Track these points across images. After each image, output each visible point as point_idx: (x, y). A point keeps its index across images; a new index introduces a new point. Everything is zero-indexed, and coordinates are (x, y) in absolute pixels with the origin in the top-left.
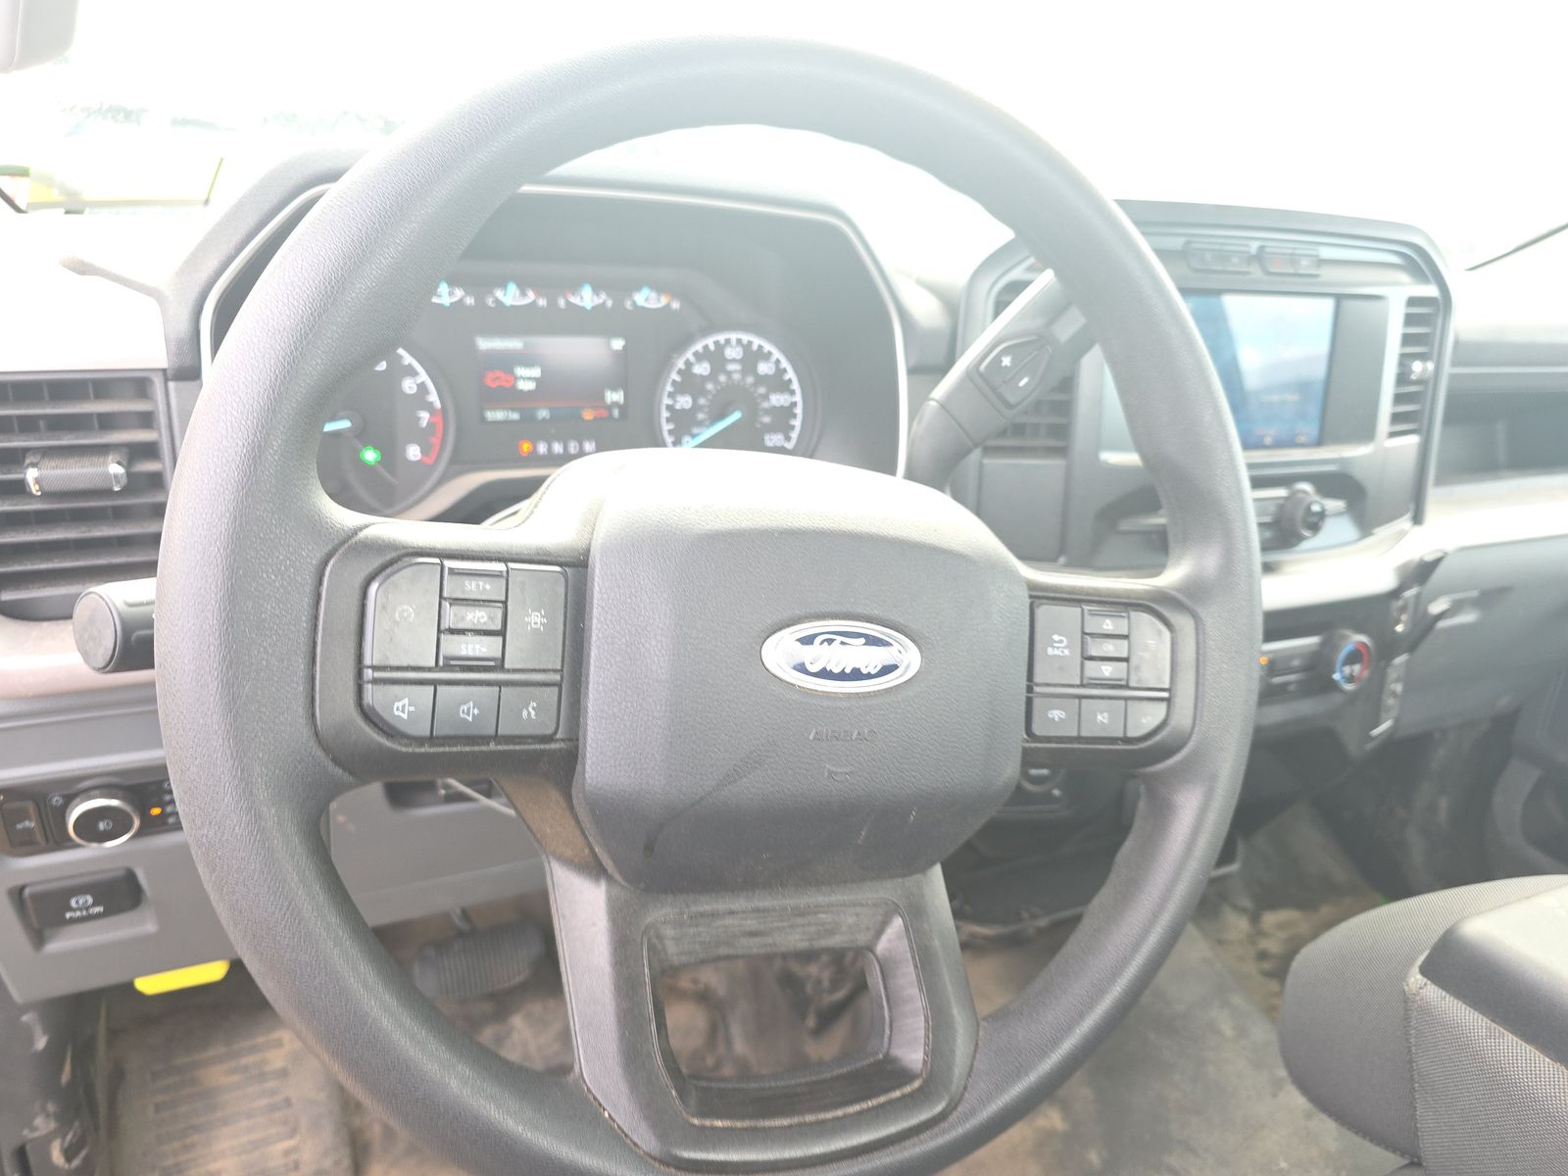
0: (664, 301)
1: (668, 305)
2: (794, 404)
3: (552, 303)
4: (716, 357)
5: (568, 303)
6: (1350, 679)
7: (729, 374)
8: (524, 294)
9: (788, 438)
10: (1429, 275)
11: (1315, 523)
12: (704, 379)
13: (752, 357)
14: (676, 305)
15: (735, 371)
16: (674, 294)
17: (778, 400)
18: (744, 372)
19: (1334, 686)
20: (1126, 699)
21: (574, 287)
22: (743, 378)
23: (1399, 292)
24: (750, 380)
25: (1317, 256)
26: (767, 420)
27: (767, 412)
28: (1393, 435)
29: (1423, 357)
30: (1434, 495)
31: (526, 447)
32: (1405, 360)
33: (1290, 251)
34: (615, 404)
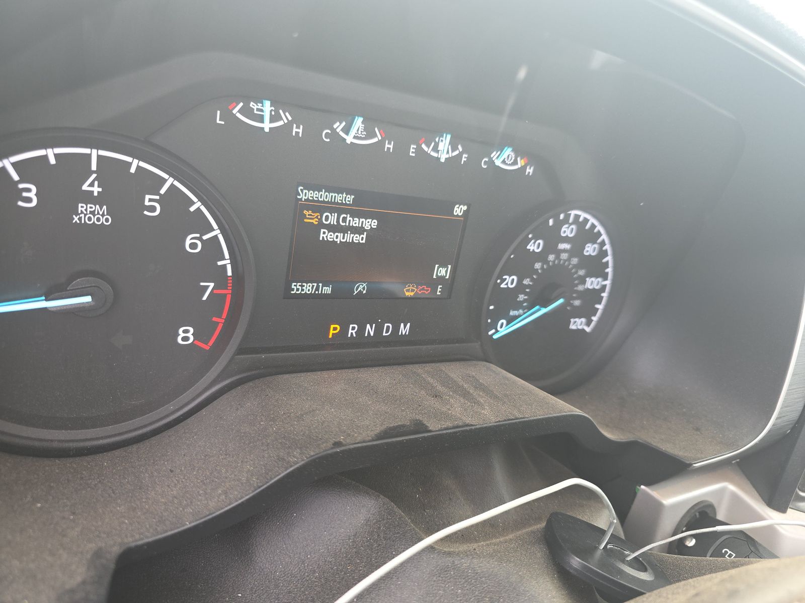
0: (520, 163)
1: (523, 169)
2: (603, 288)
3: (402, 148)
4: (552, 235)
5: (419, 150)
7: (558, 253)
8: (370, 135)
9: (589, 321)
12: (535, 257)
13: (582, 237)
14: (530, 170)
15: (565, 251)
17: (592, 283)
18: (572, 252)
21: (432, 131)
22: (570, 258)
24: (575, 261)
26: (577, 303)
27: (580, 295)
31: (334, 329)
34: (441, 279)
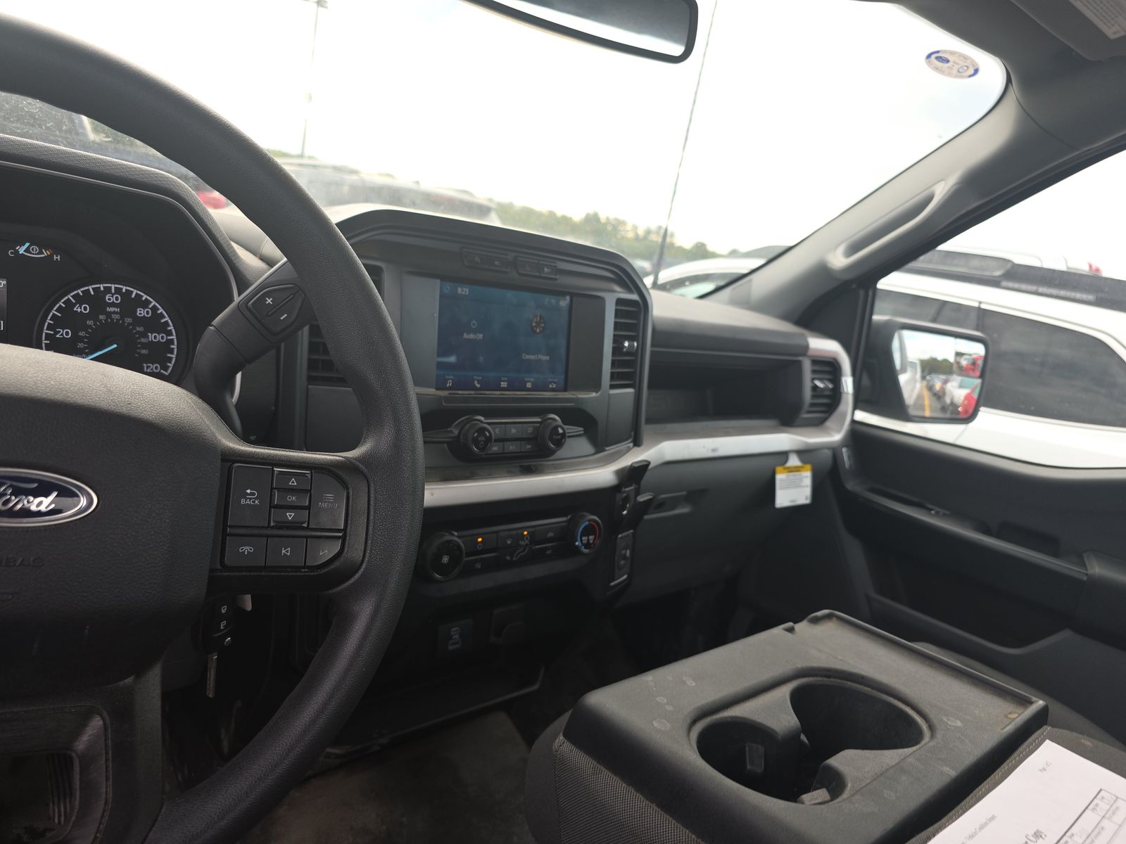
0: (45, 253)
1: (50, 257)
2: (170, 341)
4: (97, 302)
6: (587, 545)
7: (109, 314)
9: (166, 368)
10: (633, 289)
11: (560, 441)
12: (86, 316)
13: (129, 305)
14: (57, 258)
15: (114, 313)
16: (56, 250)
17: (154, 337)
18: (123, 315)
19: (576, 551)
20: (307, 537)
22: (122, 318)
23: (612, 296)
24: (129, 320)
25: (556, 267)
26: (144, 352)
27: (144, 346)
28: (612, 387)
29: (631, 339)
30: (646, 429)
32: (617, 340)
33: (537, 261)
